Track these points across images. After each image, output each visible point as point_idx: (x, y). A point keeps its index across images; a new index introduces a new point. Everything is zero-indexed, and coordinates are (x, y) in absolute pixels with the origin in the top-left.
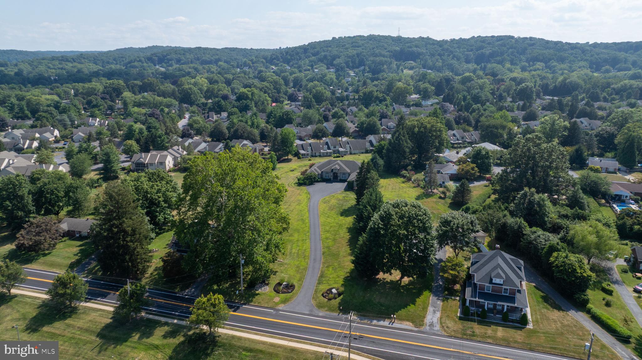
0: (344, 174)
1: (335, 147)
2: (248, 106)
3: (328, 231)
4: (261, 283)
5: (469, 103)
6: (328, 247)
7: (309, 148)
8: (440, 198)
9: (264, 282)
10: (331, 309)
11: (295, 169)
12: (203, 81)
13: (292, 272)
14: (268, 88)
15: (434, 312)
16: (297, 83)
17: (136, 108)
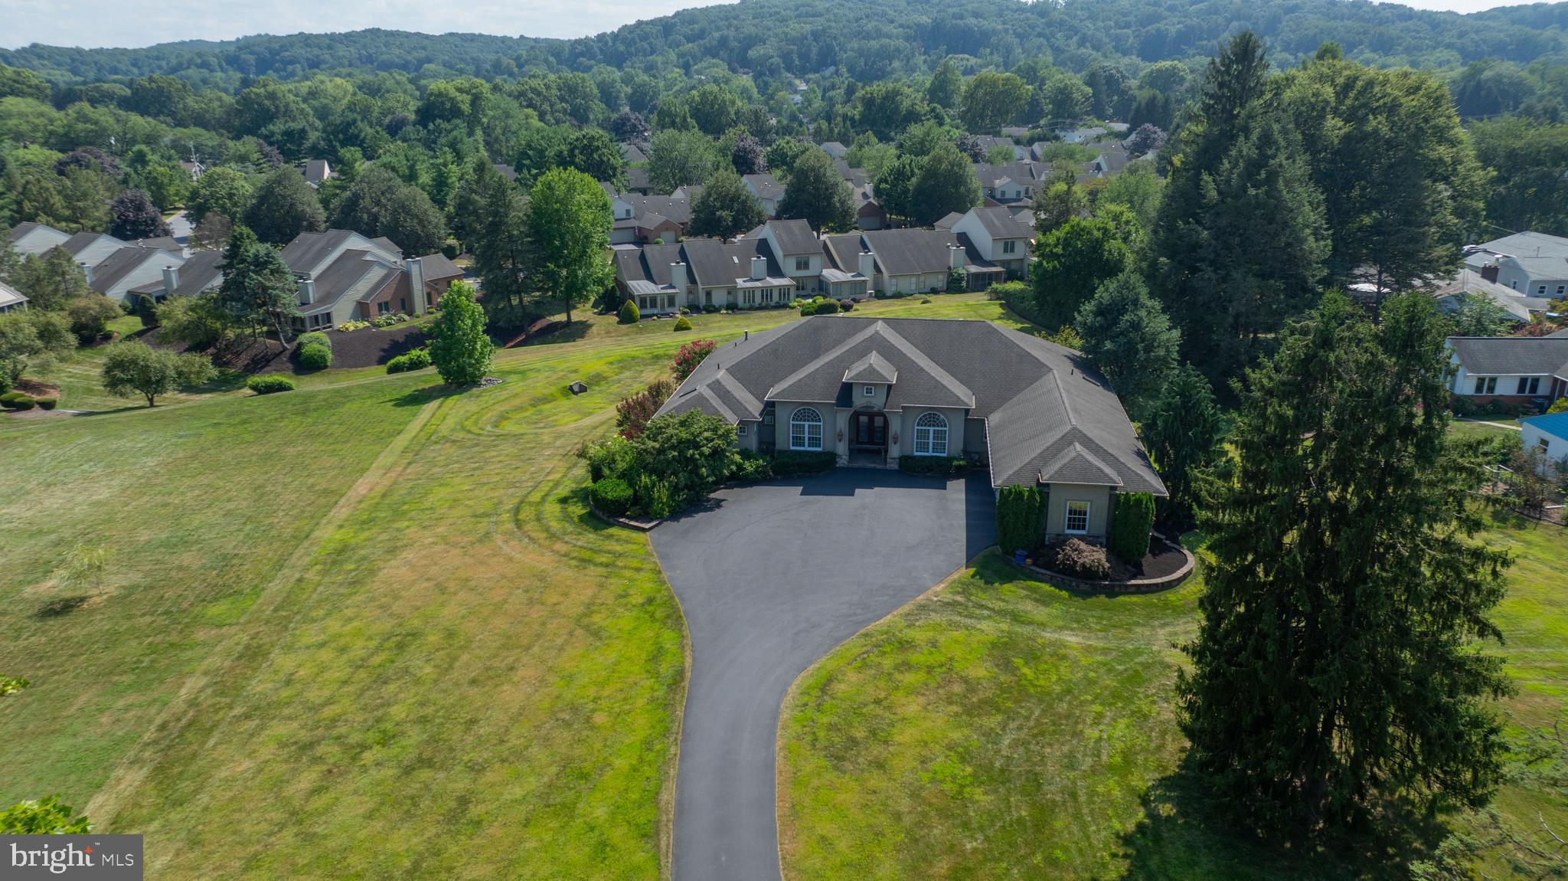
0: (931, 417)
1: (803, 265)
7: (679, 270)
11: (598, 379)
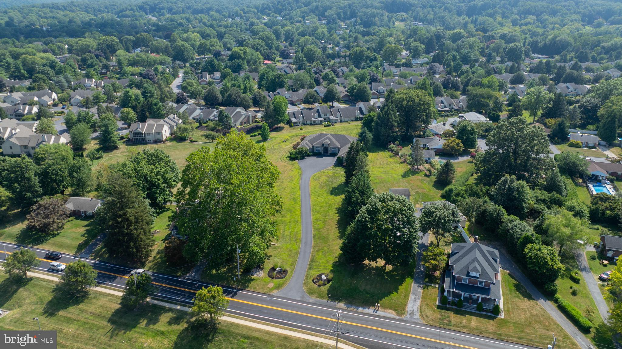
0: (334, 148)
1: (326, 115)
2: (241, 66)
3: (318, 212)
4: (256, 268)
5: (458, 64)
6: (318, 230)
7: (301, 116)
8: (426, 175)
9: (259, 266)
10: (320, 296)
11: (287, 139)
12: (195, 36)
13: (284, 256)
14: (260, 45)
15: (415, 300)
16: (288, 37)
17: (130, 67)
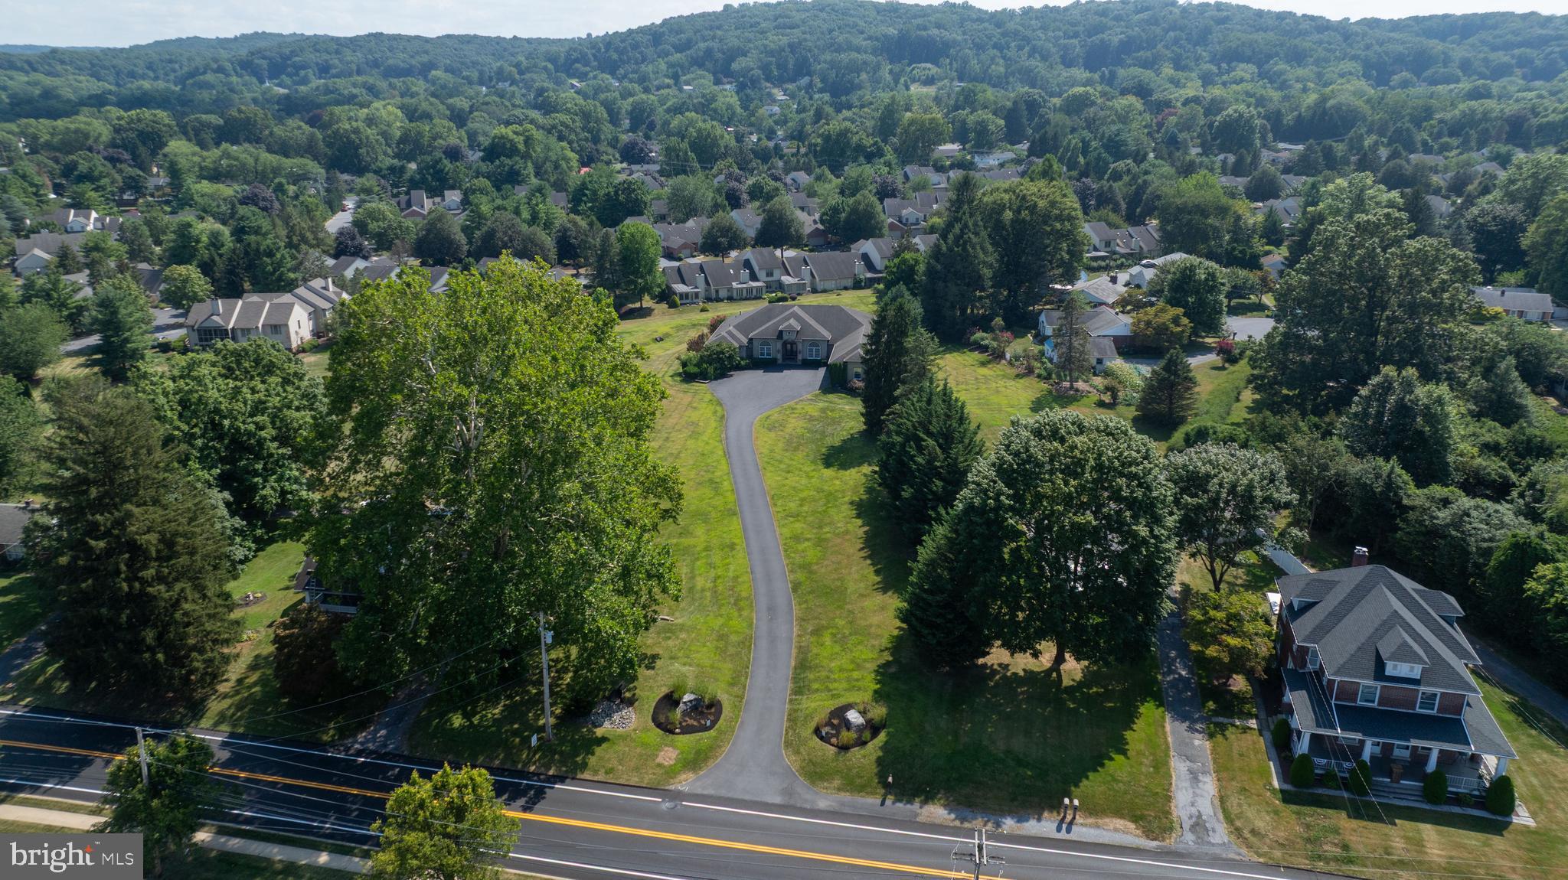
0: (814, 343)
1: (770, 274)
2: (518, 173)
3: (796, 516)
4: (609, 699)
5: (1099, 158)
6: (806, 567)
7: (699, 278)
8: (1101, 404)
9: (617, 693)
10: (853, 784)
11: (667, 335)
13: (705, 654)
14: (567, 127)
15: (1194, 777)
16: (640, 118)
